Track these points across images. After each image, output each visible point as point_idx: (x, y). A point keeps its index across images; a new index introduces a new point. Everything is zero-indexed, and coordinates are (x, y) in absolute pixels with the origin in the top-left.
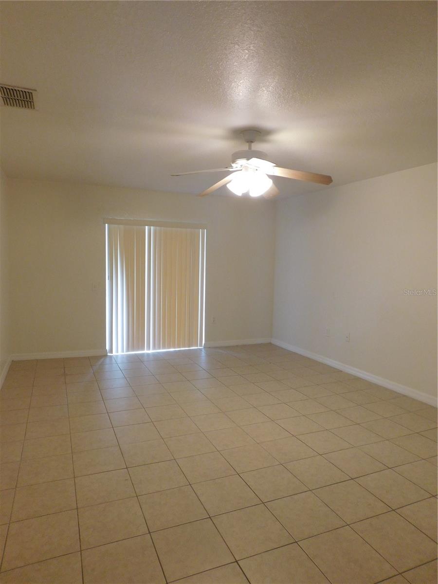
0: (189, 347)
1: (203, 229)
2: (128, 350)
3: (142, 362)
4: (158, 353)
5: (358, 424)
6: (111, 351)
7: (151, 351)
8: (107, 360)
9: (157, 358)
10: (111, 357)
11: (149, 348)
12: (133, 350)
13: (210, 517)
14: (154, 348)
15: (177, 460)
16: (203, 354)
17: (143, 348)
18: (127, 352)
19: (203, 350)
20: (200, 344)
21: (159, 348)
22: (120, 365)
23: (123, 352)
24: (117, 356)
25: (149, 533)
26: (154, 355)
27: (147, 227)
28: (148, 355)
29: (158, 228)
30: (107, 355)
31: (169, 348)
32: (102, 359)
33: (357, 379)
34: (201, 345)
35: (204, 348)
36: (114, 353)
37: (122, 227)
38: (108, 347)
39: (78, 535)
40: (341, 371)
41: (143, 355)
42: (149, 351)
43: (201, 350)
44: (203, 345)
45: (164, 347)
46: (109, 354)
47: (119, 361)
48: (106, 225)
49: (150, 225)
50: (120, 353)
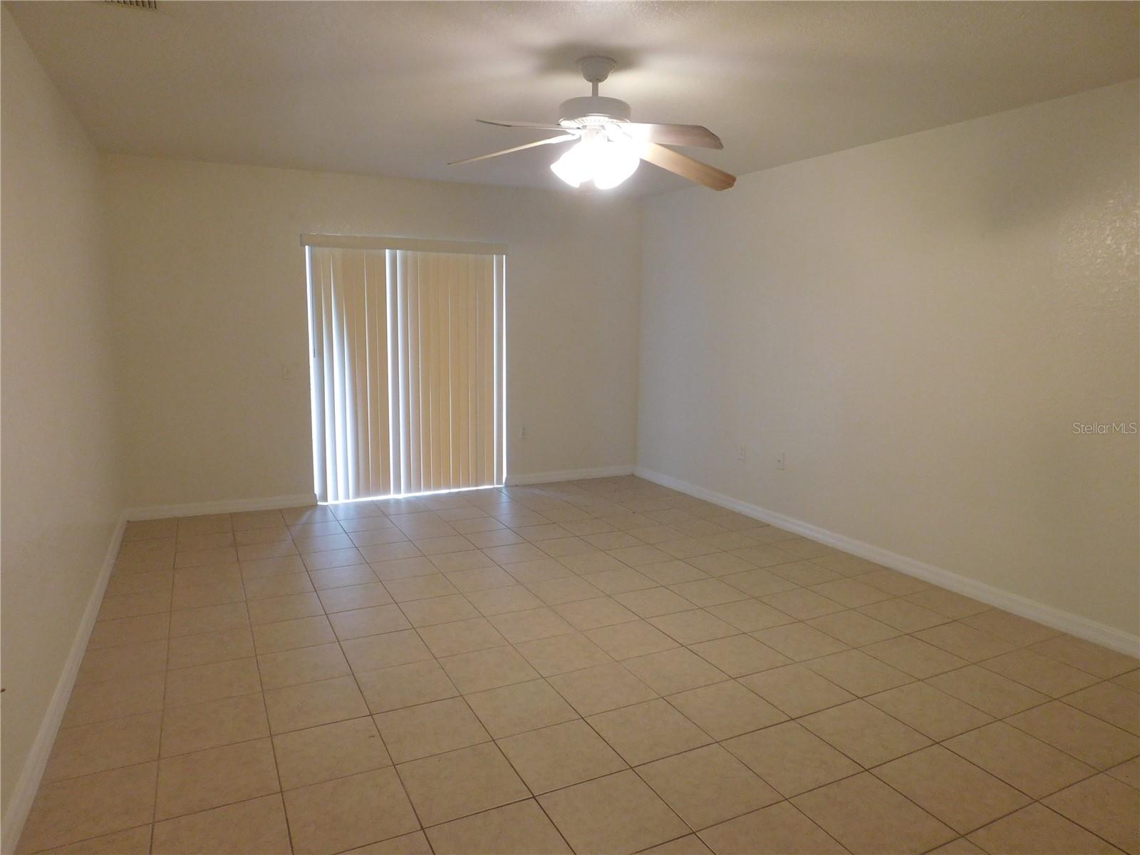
0: (477, 486)
1: (500, 253)
2: (357, 494)
3: (387, 516)
4: (417, 498)
5: (803, 621)
6: (325, 498)
7: (403, 495)
8: (318, 515)
9: (415, 508)
10: (325, 508)
11: (398, 489)
12: (368, 493)
13: (534, 797)
14: (409, 489)
15: (465, 697)
16: (504, 498)
17: (387, 491)
18: (355, 497)
19: (504, 490)
20: (499, 479)
21: (419, 490)
22: (343, 524)
23: (349, 498)
24: (336, 506)
25: (422, 829)
26: (409, 502)
27: (387, 251)
28: (397, 502)
29: (409, 253)
30: (317, 505)
31: (438, 487)
32: (308, 513)
33: (800, 540)
34: (499, 481)
35: (506, 486)
36: (331, 501)
37: (338, 252)
38: (317, 490)
39: (288, 839)
40: (769, 525)
41: (387, 502)
42: (399, 494)
43: (499, 490)
44: (504, 481)
45: (428, 487)
46: (319, 503)
47: (341, 515)
48: (307, 247)
49: (393, 247)
50: (342, 500)
